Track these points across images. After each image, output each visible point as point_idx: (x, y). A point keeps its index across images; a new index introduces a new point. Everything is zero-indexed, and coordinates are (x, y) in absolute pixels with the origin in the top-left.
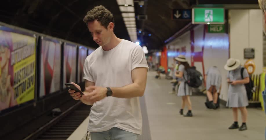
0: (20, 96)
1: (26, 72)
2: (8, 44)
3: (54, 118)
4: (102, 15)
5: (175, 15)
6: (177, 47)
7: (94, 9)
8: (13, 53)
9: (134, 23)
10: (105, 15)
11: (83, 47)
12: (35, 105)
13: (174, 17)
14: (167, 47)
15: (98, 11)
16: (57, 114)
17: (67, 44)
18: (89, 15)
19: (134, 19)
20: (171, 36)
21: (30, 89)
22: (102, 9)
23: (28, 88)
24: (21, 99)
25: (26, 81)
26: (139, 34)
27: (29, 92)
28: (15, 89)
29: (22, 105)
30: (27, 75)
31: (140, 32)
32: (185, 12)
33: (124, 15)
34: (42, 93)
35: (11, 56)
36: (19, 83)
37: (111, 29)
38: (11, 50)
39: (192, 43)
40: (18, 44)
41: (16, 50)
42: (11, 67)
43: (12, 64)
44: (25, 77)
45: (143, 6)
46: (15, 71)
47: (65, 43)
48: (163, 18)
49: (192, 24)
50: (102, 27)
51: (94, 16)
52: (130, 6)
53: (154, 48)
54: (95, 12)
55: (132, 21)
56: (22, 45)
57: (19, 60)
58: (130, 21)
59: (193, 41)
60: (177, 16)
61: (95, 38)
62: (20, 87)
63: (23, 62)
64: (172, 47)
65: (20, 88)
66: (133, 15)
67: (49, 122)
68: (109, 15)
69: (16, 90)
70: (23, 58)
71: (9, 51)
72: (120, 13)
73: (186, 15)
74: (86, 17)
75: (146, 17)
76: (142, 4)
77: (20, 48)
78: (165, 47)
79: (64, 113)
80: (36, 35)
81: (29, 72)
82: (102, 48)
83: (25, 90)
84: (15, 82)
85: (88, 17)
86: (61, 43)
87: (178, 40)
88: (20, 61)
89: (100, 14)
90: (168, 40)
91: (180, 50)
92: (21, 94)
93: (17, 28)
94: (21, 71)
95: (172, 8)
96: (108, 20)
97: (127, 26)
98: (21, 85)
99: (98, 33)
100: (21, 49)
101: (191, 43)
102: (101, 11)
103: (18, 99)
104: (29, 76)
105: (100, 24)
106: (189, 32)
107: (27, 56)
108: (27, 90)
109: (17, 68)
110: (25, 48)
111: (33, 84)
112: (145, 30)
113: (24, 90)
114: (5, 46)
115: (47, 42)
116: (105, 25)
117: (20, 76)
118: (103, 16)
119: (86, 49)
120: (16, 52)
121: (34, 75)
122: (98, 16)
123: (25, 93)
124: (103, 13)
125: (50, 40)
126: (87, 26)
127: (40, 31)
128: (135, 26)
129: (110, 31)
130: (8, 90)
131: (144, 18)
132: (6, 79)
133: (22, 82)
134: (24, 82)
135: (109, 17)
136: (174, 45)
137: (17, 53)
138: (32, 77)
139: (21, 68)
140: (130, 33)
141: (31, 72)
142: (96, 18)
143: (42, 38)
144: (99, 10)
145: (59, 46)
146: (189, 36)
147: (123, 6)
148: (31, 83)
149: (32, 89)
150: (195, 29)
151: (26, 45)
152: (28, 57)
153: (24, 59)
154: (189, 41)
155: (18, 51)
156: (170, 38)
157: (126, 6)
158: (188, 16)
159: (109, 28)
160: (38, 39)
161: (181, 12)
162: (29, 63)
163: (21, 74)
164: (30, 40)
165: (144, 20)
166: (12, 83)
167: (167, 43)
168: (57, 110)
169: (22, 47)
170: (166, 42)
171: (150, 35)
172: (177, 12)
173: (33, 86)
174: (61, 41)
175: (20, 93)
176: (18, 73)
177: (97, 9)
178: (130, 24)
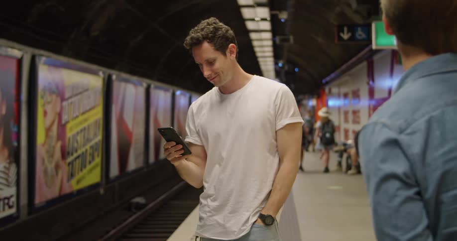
0: (77, 177)
1: (86, 136)
2: (57, 87)
3: (135, 213)
4: (215, 33)
5: (342, 35)
6: (344, 90)
7: (201, 25)
8: (65, 103)
9: (270, 49)
10: (220, 32)
11: (184, 92)
12: (102, 191)
13: (340, 39)
14: (327, 90)
15: (208, 26)
16: (139, 207)
17: (156, 88)
18: (193, 35)
19: (270, 43)
20: (333, 72)
21: (93, 164)
22: (214, 23)
23: (90, 162)
24: (78, 182)
25: (86, 151)
26: (278, 69)
27: (91, 170)
28: (69, 164)
29: (80, 192)
30: (89, 140)
31: (280, 65)
32: (359, 29)
33: (253, 36)
34: (114, 171)
35: (62, 108)
36: (75, 155)
37: (232, 55)
38: (63, 99)
39: (371, 83)
40: (74, 87)
41: (70, 97)
42: (62, 127)
43: (63, 122)
44: (84, 145)
45: (286, 20)
46: (69, 134)
47: (152, 86)
48: (320, 40)
49: (371, 50)
50: (217, 52)
51: (202, 35)
52: (264, 20)
53: (304, 93)
54: (202, 29)
55: (267, 46)
56: (80, 90)
57: (75, 115)
58: (262, 46)
59: (373, 80)
60: (346, 36)
61: (207, 73)
62: (77, 161)
63: (81, 118)
64: (335, 90)
65: (78, 163)
66: (268, 35)
67: (125, 220)
68: (227, 31)
69: (71, 166)
70: (81, 111)
71: (59, 100)
72: (247, 32)
73: (360, 34)
74: (188, 38)
75: (292, 39)
76: (283, 16)
77: (77, 95)
78: (324, 90)
79: (151, 205)
80: (104, 73)
81: (92, 136)
82: (219, 89)
83: (85, 167)
84: (68, 153)
85: (192, 38)
86: (145, 85)
87: (345, 78)
88: (77, 117)
89: (212, 31)
90: (328, 79)
91: (350, 96)
92: (78, 173)
93: (72, 61)
94: (78, 133)
95: (335, 23)
96: (227, 40)
97: (259, 54)
98: (78, 157)
99: (211, 63)
100: (79, 96)
101: (368, 84)
102: (213, 26)
103: (73, 182)
104: (93, 143)
105: (213, 48)
106: (365, 64)
107: (88, 108)
108: (89, 167)
109: (71, 129)
110: (86, 93)
111: (98, 156)
112: (289, 62)
113: (83, 166)
114: (51, 92)
115: (123, 84)
116: (222, 48)
117: (77, 142)
118: (217, 34)
119: (188, 95)
120: (70, 101)
121: (99, 141)
122: (208, 35)
123: (85, 171)
124: (216, 29)
125: (127, 81)
126: (192, 54)
127: (110, 66)
128: (271, 54)
129: (230, 59)
130: (57, 167)
131: (287, 40)
132: (54, 147)
133: (80, 152)
134: (83, 153)
135: (228, 35)
136: (339, 86)
137: (71, 103)
138: (96, 144)
139: (79, 129)
140: (263, 67)
141: (95, 135)
142: (206, 38)
143: (114, 77)
144: (208, 24)
145: (141, 91)
146: (365, 71)
147: (253, 20)
148: (96, 154)
149: (97, 165)
150: (376, 58)
151: (87, 90)
152: (90, 110)
153: (83, 113)
154: (365, 79)
155: (73, 99)
156: (333, 75)
157: (258, 21)
158: (364, 36)
159: (229, 54)
160: (106, 79)
161: (352, 28)
162: (92, 120)
163: (79, 138)
164: (94, 81)
165: (286, 45)
166: (64, 154)
167: (327, 83)
168: (140, 200)
169: (80, 93)
170: (324, 81)
171: (296, 70)
172: (345, 29)
173: (98, 160)
174: (145, 82)
175: (77, 170)
176: (74, 136)
177: (206, 24)
178: (264, 52)
